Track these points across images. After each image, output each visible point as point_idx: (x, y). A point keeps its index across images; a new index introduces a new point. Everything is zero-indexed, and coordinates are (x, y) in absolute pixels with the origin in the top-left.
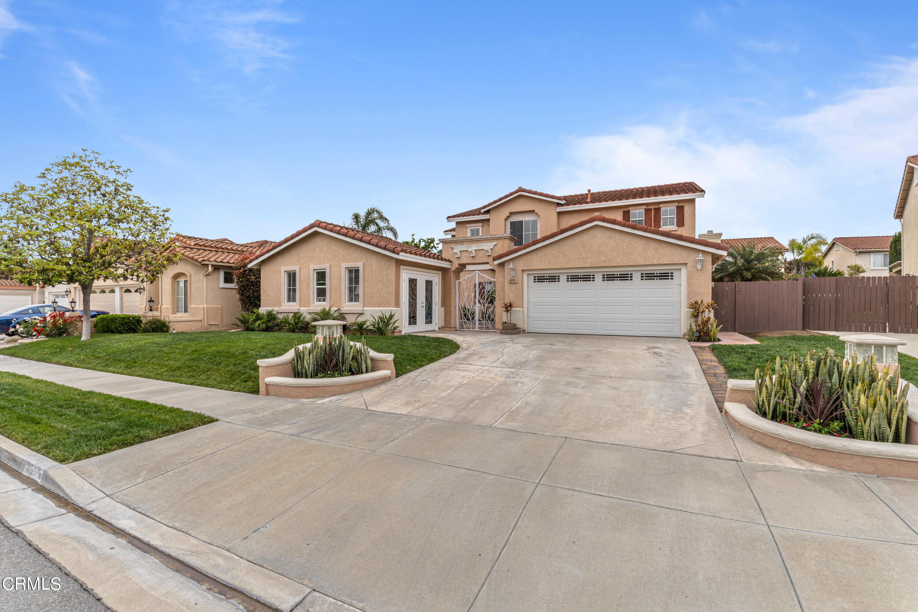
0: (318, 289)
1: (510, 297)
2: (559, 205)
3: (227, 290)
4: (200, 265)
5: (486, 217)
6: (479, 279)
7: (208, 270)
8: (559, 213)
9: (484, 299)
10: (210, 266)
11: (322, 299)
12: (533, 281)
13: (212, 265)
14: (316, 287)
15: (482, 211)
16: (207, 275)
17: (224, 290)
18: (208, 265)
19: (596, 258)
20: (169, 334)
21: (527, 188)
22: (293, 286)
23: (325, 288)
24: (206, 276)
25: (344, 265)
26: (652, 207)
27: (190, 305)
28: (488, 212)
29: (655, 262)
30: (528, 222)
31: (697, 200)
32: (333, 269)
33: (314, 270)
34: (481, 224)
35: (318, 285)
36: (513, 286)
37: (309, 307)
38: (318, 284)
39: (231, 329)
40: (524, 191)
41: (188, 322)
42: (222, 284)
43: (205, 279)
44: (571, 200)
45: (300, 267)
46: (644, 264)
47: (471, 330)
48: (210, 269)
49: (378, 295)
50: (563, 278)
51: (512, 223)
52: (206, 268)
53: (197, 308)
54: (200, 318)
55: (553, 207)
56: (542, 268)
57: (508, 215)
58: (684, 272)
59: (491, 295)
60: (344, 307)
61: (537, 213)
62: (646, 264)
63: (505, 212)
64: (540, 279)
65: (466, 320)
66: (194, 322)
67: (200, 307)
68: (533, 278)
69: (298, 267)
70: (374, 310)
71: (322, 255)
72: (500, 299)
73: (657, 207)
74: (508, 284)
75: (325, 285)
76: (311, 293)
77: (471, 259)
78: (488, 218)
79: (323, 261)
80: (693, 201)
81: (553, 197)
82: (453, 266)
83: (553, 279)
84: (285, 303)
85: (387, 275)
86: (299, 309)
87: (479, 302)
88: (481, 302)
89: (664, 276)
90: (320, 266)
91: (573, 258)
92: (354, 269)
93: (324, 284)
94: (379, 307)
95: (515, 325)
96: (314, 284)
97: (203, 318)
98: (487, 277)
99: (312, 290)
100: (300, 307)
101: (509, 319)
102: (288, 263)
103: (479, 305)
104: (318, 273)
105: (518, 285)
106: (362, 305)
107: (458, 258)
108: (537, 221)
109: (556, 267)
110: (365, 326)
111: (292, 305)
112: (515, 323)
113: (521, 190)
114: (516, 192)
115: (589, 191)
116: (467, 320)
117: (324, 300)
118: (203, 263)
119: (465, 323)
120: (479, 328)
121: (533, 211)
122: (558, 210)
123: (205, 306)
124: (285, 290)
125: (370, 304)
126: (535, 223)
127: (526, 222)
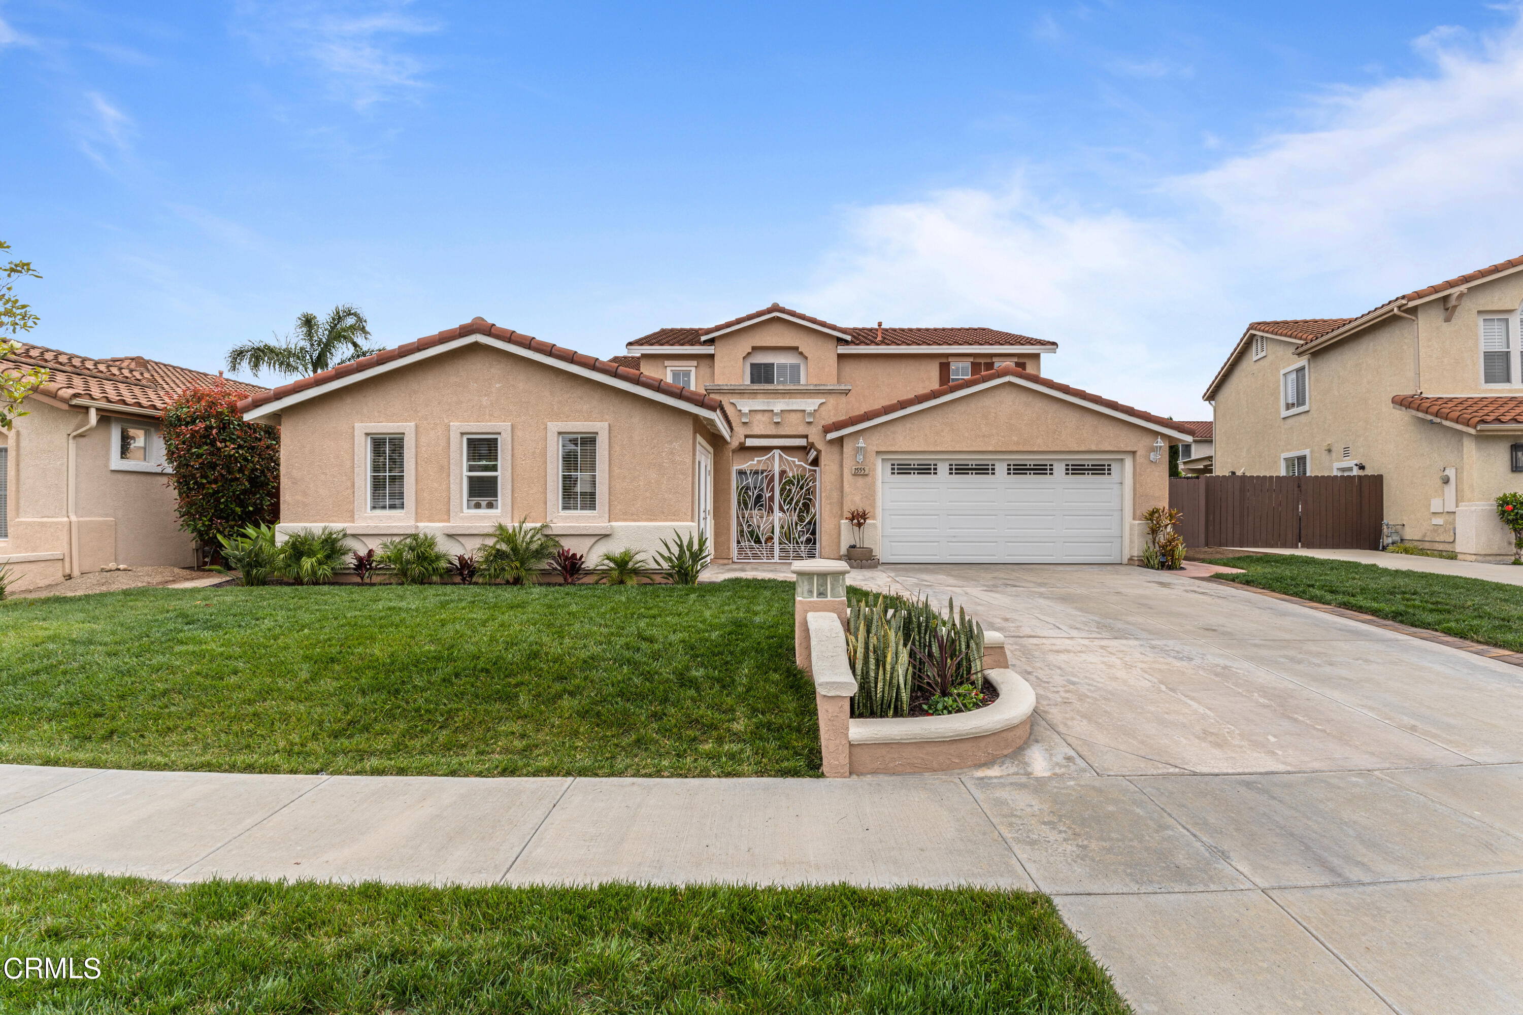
0: (471, 479)
1: (854, 501)
2: (840, 341)
3: (128, 477)
4: (66, 407)
5: (709, 350)
6: (780, 466)
7: (86, 421)
8: (841, 357)
9: (790, 503)
10: (93, 412)
11: (484, 504)
12: (890, 471)
13: (98, 410)
14: (466, 473)
15: (703, 338)
16: (81, 436)
17: (120, 476)
18: (87, 409)
19: (1003, 437)
20: (5, 606)
21: (788, 307)
22: (390, 471)
23: (496, 477)
24: (75, 437)
25: (554, 427)
26: (982, 361)
27: (18, 515)
28: (711, 341)
29: (1094, 448)
30: (782, 367)
31: (1043, 356)
32: (519, 433)
33: (462, 434)
34: (695, 363)
35: (470, 471)
36: (860, 481)
37: (448, 520)
38: (471, 468)
39: (174, 581)
40: (783, 310)
41: (27, 565)
42: (116, 462)
43: (72, 445)
44: (861, 336)
45: (417, 426)
46: (1077, 449)
47: (765, 561)
48: (93, 417)
49: (648, 494)
50: (943, 468)
51: (753, 366)
52: (80, 417)
53: (42, 524)
54: (57, 553)
55: (831, 345)
56: (913, 450)
57: (750, 350)
58: (1128, 463)
59: (806, 495)
60: (555, 520)
61: (801, 353)
62: (1080, 449)
63: (744, 345)
64: (903, 469)
65: (753, 543)
66: (43, 564)
67: (57, 523)
68: (890, 467)
69: (412, 424)
70: (639, 527)
71: (485, 401)
72: (830, 504)
73: (989, 361)
74: (850, 477)
75: (496, 470)
76: (454, 487)
77: (773, 426)
78: (712, 352)
79: (491, 415)
80: (1036, 357)
81: (834, 328)
82: (734, 438)
83: (926, 469)
84: (366, 512)
85: (672, 453)
86: (417, 527)
87: (781, 509)
88: (785, 508)
89: (1099, 469)
90: (481, 427)
91: (966, 435)
92: (579, 436)
93: (494, 468)
94: (651, 520)
95: (870, 551)
96: (462, 467)
97: (66, 551)
98: (797, 463)
99: (458, 481)
100: (417, 521)
101: (858, 540)
102: (376, 414)
103: (781, 514)
104: (470, 441)
105: (869, 479)
106: (607, 516)
107: (745, 423)
108: (798, 366)
109: (939, 449)
110: (630, 565)
111: (390, 517)
112: (872, 547)
113: (776, 308)
114: (769, 311)
115: (880, 324)
116: (755, 542)
117: (490, 506)
118: (74, 402)
119: (752, 548)
120: (781, 558)
121: (796, 348)
122: (839, 351)
123: (74, 518)
124: (366, 479)
125: (625, 513)
126: (795, 369)
127: (779, 366)
